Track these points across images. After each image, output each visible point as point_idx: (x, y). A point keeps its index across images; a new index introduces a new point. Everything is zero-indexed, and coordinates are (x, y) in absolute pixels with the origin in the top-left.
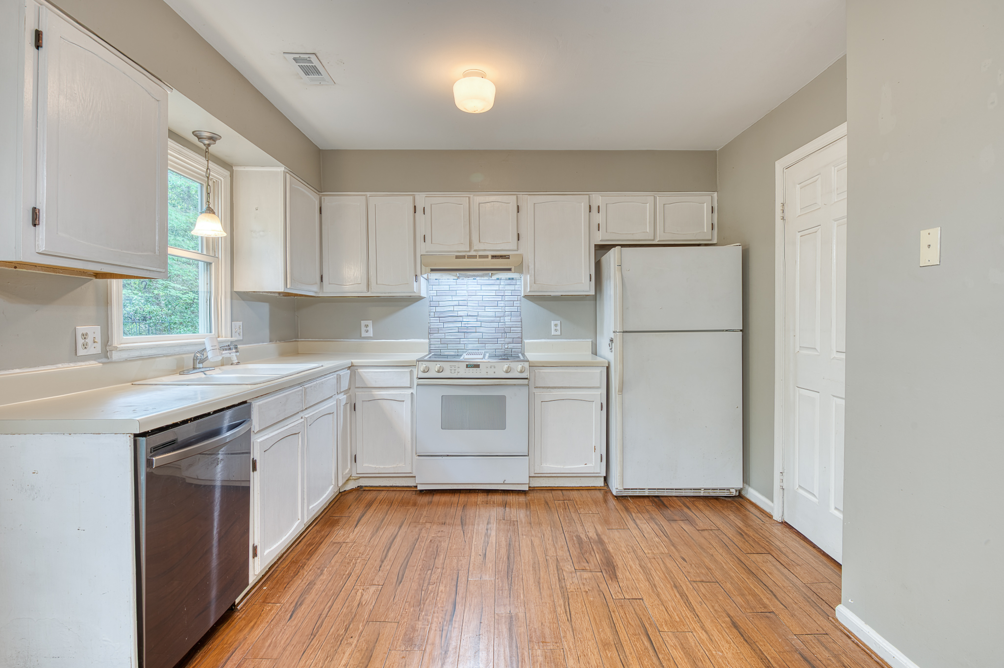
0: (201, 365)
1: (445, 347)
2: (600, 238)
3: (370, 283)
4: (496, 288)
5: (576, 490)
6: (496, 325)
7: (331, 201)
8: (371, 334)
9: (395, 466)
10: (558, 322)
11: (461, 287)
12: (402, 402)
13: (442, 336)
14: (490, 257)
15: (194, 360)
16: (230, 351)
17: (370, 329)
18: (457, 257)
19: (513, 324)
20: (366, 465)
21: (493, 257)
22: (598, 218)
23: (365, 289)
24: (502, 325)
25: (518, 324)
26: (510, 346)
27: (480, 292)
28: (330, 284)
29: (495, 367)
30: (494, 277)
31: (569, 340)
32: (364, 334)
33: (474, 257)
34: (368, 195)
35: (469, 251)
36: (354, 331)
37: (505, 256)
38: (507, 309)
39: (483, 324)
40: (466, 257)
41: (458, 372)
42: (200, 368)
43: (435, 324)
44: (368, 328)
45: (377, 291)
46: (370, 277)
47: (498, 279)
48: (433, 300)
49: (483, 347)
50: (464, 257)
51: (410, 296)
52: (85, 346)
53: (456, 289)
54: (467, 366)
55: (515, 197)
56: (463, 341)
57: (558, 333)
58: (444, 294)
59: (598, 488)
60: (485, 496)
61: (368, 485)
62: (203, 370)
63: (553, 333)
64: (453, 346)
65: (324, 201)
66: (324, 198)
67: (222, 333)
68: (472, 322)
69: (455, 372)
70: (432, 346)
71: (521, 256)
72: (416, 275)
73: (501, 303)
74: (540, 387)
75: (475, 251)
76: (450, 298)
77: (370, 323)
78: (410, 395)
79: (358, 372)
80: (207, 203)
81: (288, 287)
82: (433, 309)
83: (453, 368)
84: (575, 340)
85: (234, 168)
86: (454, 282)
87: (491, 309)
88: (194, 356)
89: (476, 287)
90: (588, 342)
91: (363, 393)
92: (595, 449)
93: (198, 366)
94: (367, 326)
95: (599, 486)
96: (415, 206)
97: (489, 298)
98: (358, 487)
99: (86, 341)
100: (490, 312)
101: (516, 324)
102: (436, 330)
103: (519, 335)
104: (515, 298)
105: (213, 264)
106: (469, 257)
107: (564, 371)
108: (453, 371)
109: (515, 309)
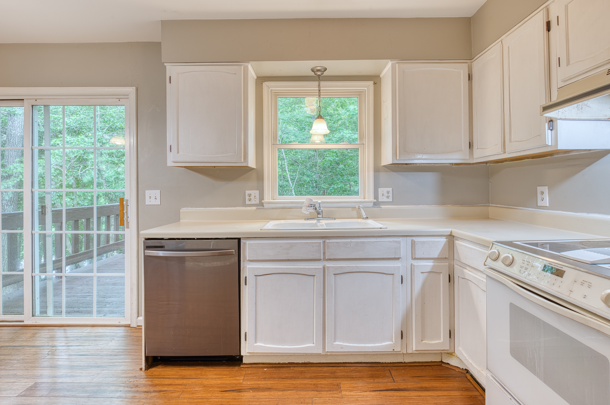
3: (505, 142)
8: (547, 203)
18: (609, 71)
23: (501, 150)
29: (589, 286)
32: (540, 203)
34: (503, 39)
44: (544, 196)
45: (509, 151)
52: (250, 200)
54: (545, 269)
65: (473, 67)
66: (473, 64)
67: (366, 196)
77: (546, 189)
79: (455, 243)
81: (398, 159)
83: (525, 265)
94: (542, 193)
96: (548, 23)
99: (250, 197)
105: (360, 149)
108: (523, 270)
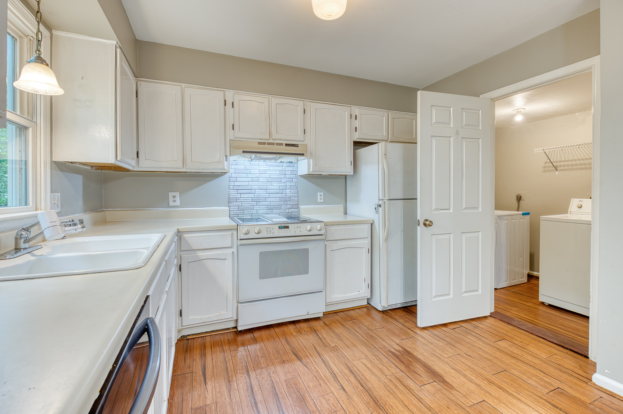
0: (27, 245)
1: (242, 213)
2: (357, 137)
3: (185, 160)
4: (280, 168)
5: (351, 310)
6: (280, 195)
7: (146, 86)
8: (178, 203)
9: (218, 314)
10: (322, 193)
11: (255, 167)
12: (224, 260)
13: (240, 204)
14: (284, 145)
15: (16, 239)
16: (75, 227)
17: (178, 199)
18: (259, 143)
19: (292, 195)
20: (192, 317)
21: (287, 145)
22: (357, 123)
23: (181, 166)
24: (285, 195)
25: (296, 195)
26: (290, 210)
27: (268, 171)
28: (146, 160)
29: (300, 228)
30: (279, 161)
31: (329, 206)
32: (171, 203)
33: (273, 144)
34: (183, 86)
35: (269, 140)
36: (163, 201)
37: (295, 145)
38: (288, 184)
39: (271, 195)
40: (266, 144)
41: (273, 233)
42: (25, 249)
43: (233, 194)
44: (175, 199)
45: (190, 168)
46: (185, 155)
47: (281, 162)
48: (232, 176)
49: (271, 212)
50: (264, 143)
51: (213, 173)
53: (250, 168)
54: (280, 228)
55: (303, 102)
56: (256, 208)
57: (322, 201)
58: (241, 172)
59: (364, 306)
60: (292, 326)
61: (190, 334)
62: (29, 250)
63: (319, 201)
64: (248, 212)
65: (140, 86)
66: (140, 83)
67: (41, 205)
68: (262, 193)
69: (271, 233)
70: (231, 212)
71: (306, 145)
72: (226, 156)
73: (284, 180)
74: (330, 240)
75: (273, 139)
76: (245, 175)
77: (177, 194)
78: (231, 254)
79: (184, 237)
80: (37, 52)
81: (119, 159)
82: (232, 184)
83: (269, 230)
84: (333, 206)
85: (54, 32)
86: (249, 163)
87: (276, 184)
88: (17, 234)
89: (265, 167)
90: (341, 207)
91: (189, 255)
92: (365, 281)
93: (23, 245)
94: (174, 197)
95: (364, 305)
96: (225, 100)
97: (275, 176)
98: (182, 337)
100: (275, 186)
101: (294, 195)
102: (235, 200)
103: (296, 203)
104: (293, 176)
105: (30, 129)
106: (269, 144)
107: (346, 228)
108: (269, 232)
109: (293, 184)
